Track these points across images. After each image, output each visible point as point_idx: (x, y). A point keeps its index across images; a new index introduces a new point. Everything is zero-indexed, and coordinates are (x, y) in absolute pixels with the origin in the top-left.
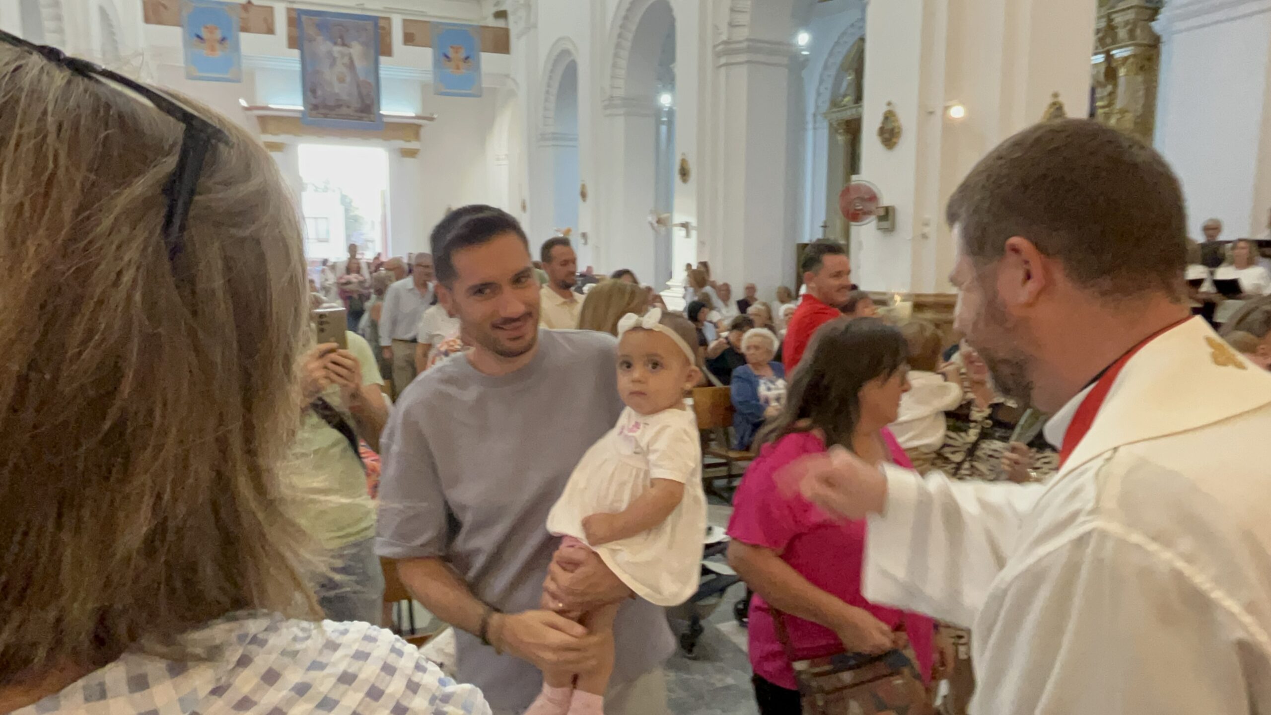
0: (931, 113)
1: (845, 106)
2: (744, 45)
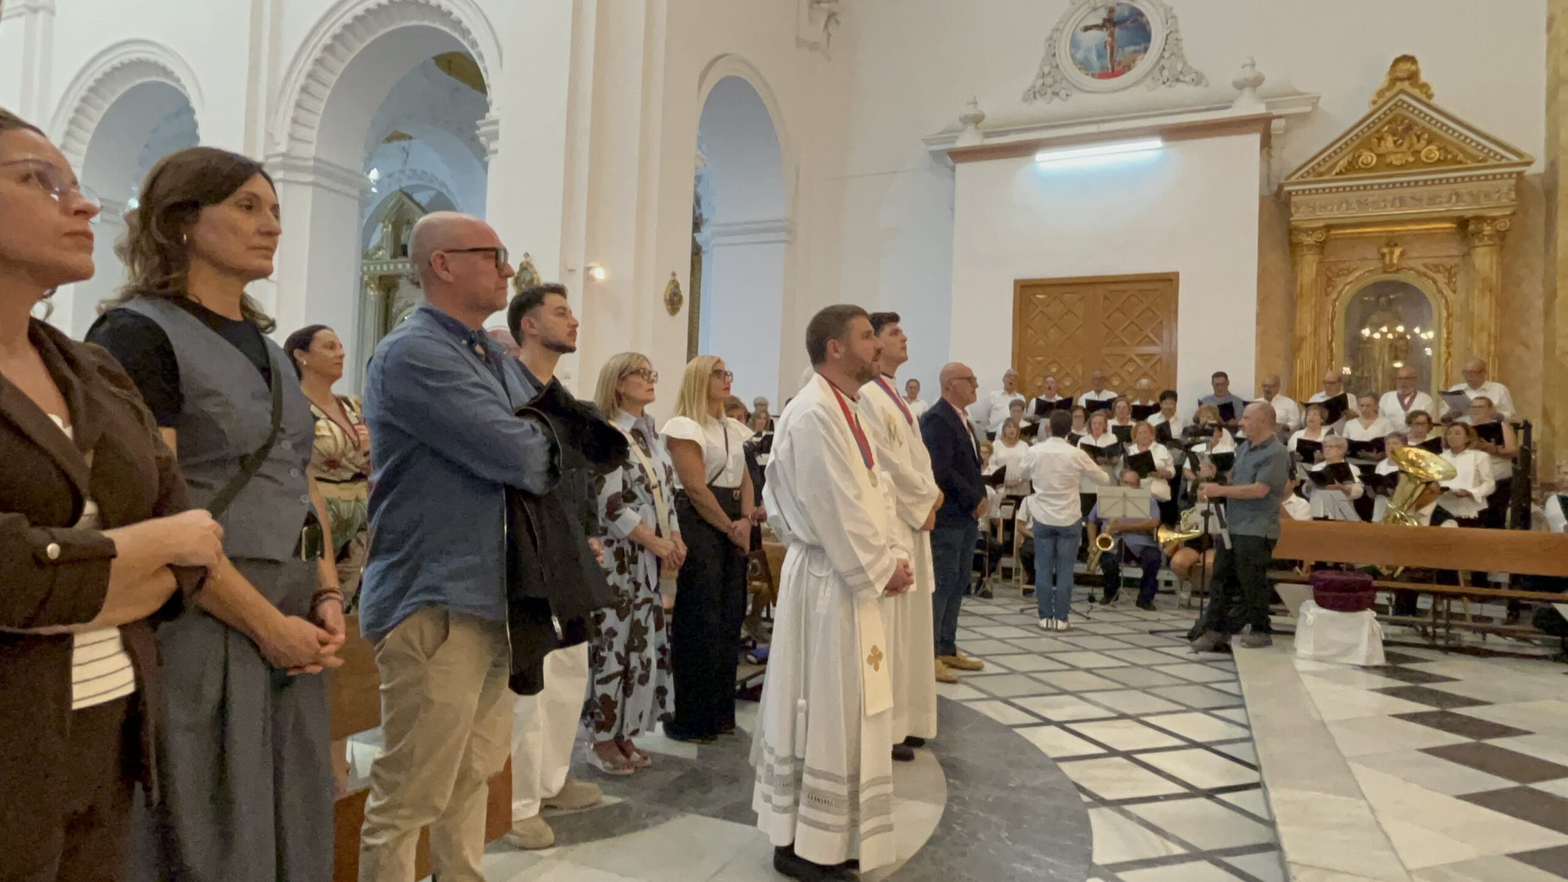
0: (571, 271)
1: (378, 259)
2: (311, 163)
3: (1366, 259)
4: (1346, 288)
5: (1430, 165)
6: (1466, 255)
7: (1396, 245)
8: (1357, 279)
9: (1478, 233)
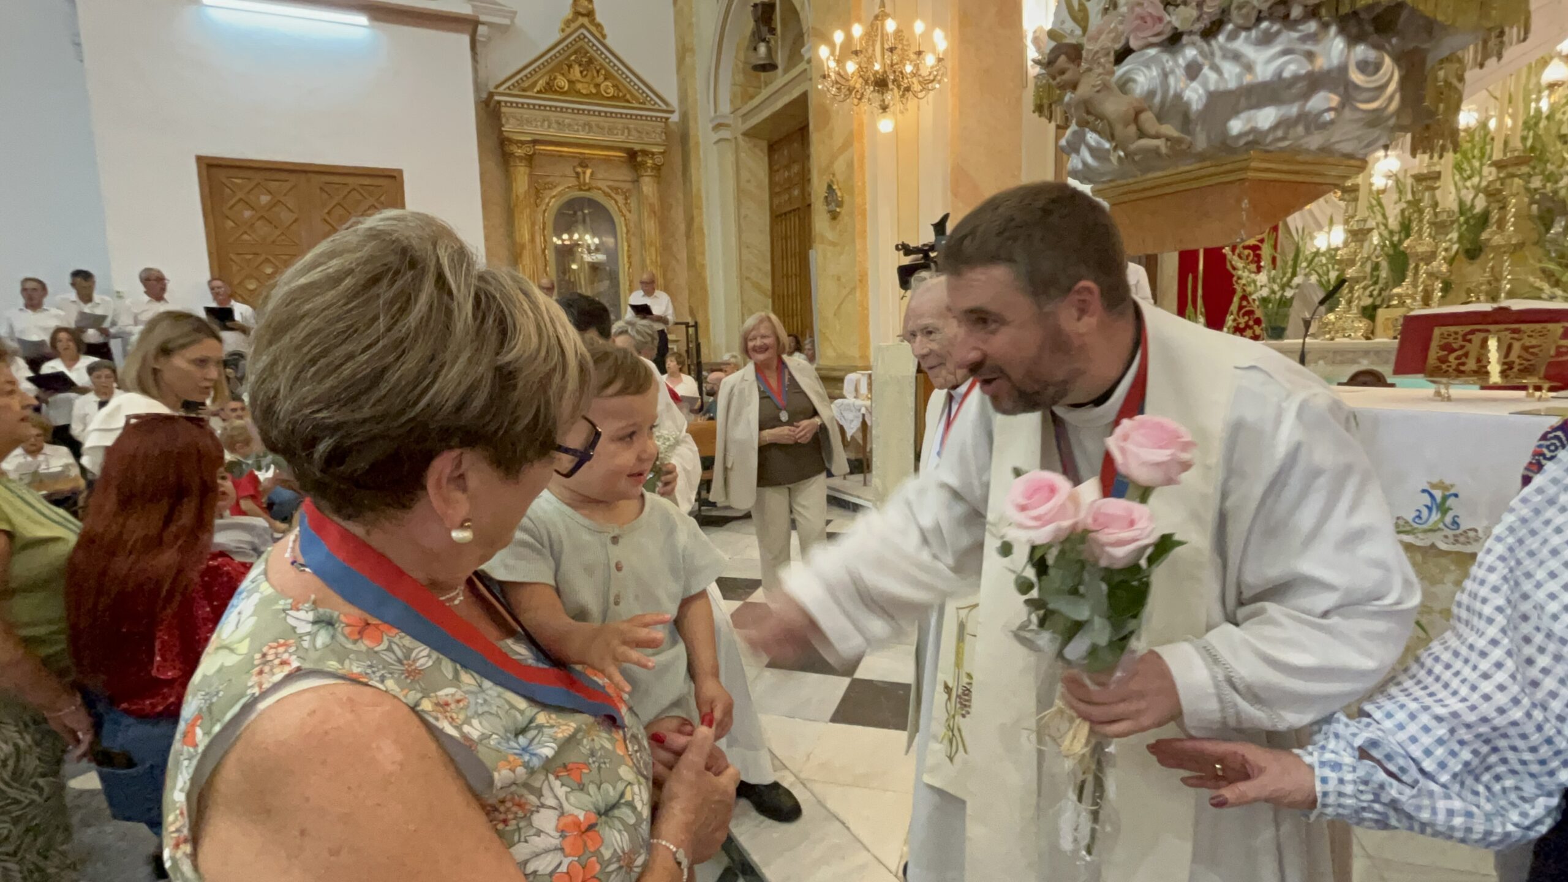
3: (565, 176)
4: (552, 201)
5: (608, 98)
6: (636, 181)
7: (586, 166)
8: (560, 194)
9: (642, 164)
